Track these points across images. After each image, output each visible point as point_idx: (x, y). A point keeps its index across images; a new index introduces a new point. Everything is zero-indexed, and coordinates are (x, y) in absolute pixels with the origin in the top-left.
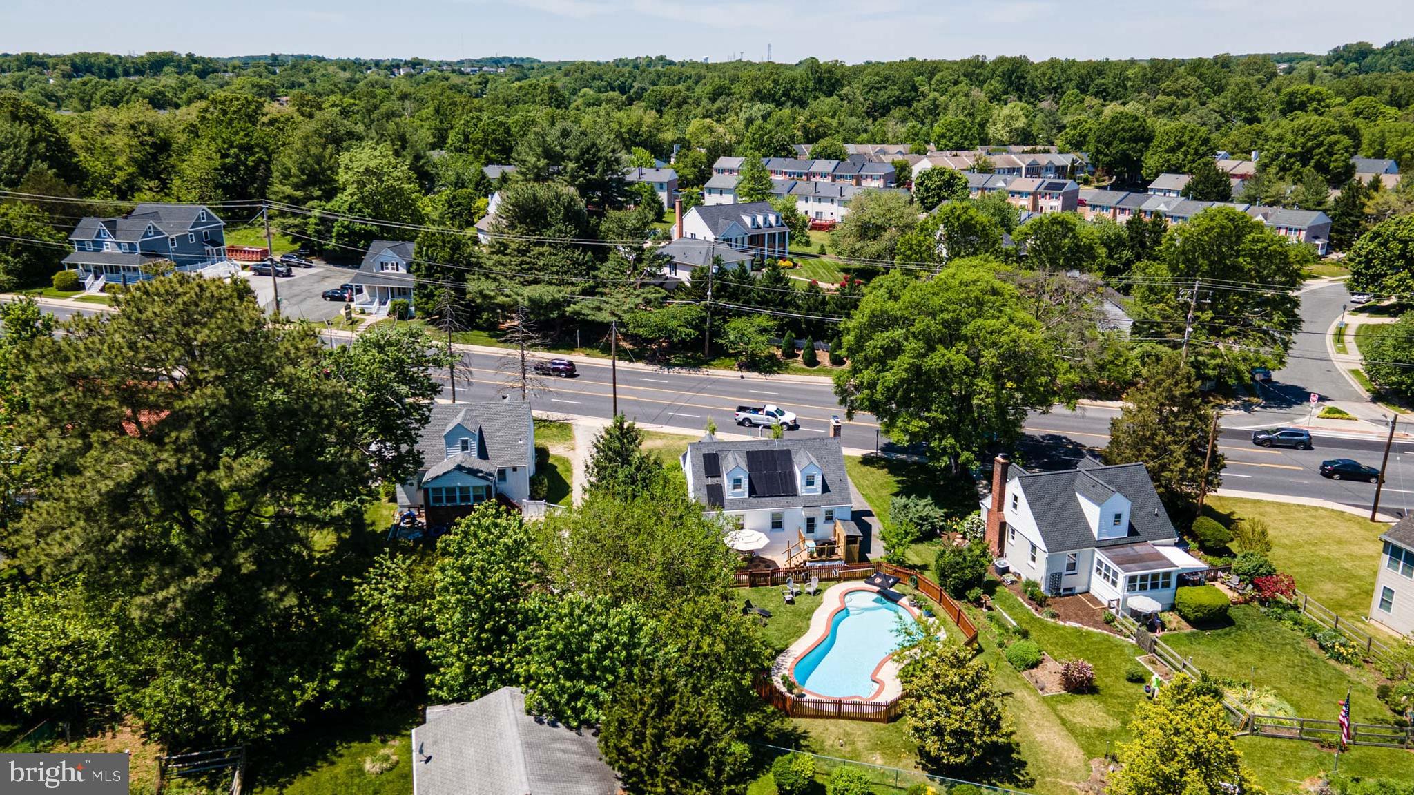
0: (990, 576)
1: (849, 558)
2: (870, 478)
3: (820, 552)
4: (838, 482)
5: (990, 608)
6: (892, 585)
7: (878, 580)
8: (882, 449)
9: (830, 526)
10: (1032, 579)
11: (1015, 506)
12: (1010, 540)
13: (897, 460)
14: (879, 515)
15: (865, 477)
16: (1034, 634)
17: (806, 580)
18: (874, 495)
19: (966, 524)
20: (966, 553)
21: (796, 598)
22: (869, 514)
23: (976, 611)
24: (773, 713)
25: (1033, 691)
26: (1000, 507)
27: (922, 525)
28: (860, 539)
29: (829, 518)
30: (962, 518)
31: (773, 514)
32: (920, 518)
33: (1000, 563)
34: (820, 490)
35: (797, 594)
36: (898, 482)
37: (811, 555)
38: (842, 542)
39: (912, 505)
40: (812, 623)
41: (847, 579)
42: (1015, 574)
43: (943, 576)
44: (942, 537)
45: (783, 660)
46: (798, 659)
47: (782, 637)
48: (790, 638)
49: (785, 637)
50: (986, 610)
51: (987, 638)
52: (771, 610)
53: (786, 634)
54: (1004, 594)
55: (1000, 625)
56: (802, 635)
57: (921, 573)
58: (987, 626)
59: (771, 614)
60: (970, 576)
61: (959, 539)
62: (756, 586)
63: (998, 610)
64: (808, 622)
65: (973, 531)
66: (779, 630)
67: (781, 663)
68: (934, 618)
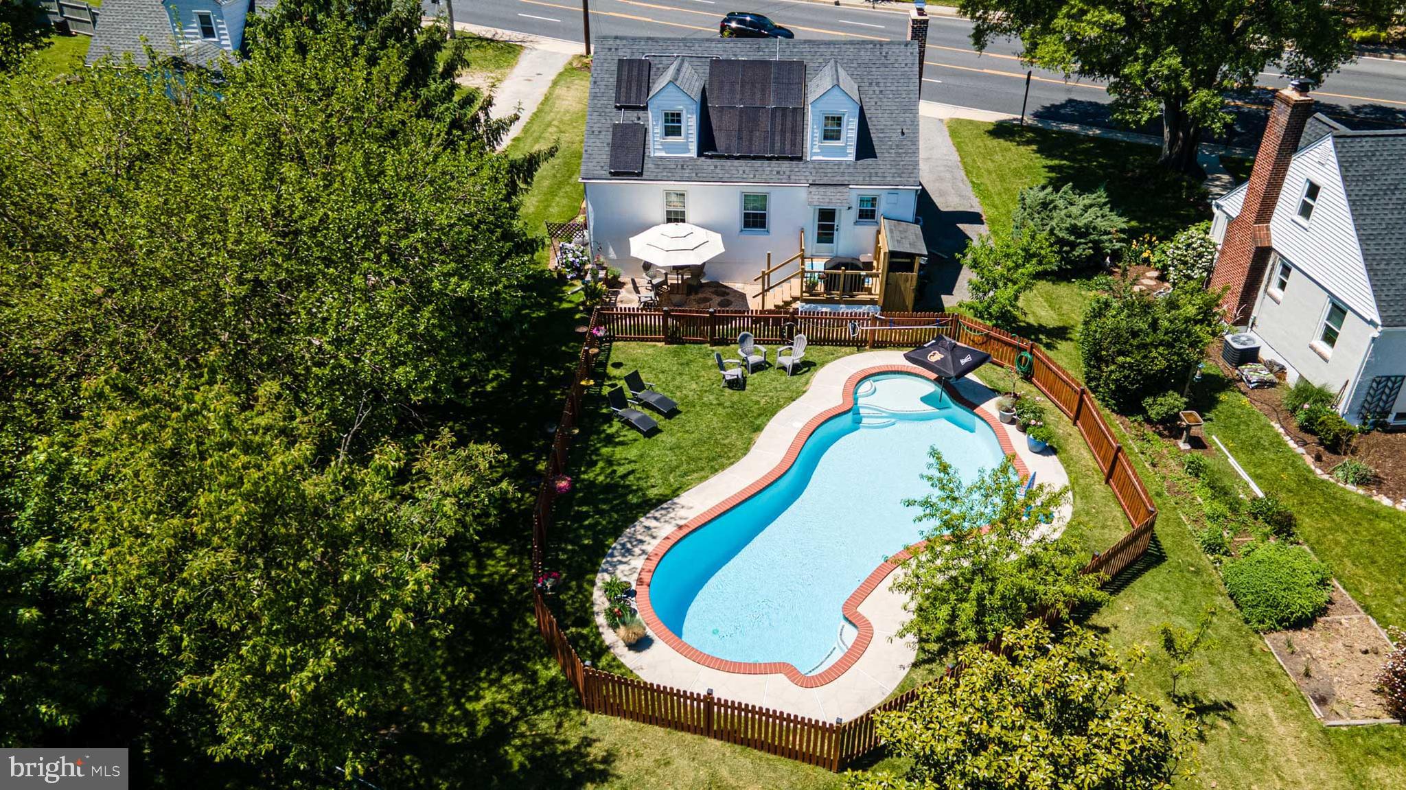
0: (1213, 365)
1: (891, 302)
2: (998, 158)
3: (831, 282)
4: (896, 136)
5: (1197, 443)
6: (971, 368)
7: (936, 357)
8: (1037, 115)
9: (867, 230)
10: (1317, 383)
11: (1306, 210)
12: (1274, 289)
13: (1060, 132)
14: (993, 222)
15: (988, 154)
16: (1306, 525)
17: (786, 339)
18: (994, 186)
19: (1172, 249)
20: (1159, 312)
21: (753, 378)
22: (975, 218)
23: (1161, 445)
24: (552, 683)
25: (1293, 703)
26: (1264, 213)
27: (1073, 246)
28: (923, 261)
29: (867, 214)
30: (1168, 236)
31: (747, 198)
32: (1073, 230)
33: (1240, 339)
34: (852, 151)
35: (757, 367)
36: (1051, 169)
37: (811, 288)
38: (880, 267)
39: (1060, 203)
40: (762, 439)
41: (878, 345)
42: (1270, 365)
43: (1095, 358)
44: (1111, 273)
45: (648, 528)
46: (686, 531)
47: (677, 467)
48: (694, 471)
49: (685, 467)
50: (1188, 447)
51: (1180, 523)
52: (682, 399)
53: (691, 459)
54: (1238, 411)
55: (1219, 491)
56: (723, 467)
57: (1049, 346)
58: (1184, 489)
59: (680, 408)
60: (1161, 364)
61: (1151, 278)
62: (681, 342)
63: (1218, 449)
64: (753, 435)
65: (1185, 263)
66: (679, 447)
67: (639, 537)
68: (1054, 458)
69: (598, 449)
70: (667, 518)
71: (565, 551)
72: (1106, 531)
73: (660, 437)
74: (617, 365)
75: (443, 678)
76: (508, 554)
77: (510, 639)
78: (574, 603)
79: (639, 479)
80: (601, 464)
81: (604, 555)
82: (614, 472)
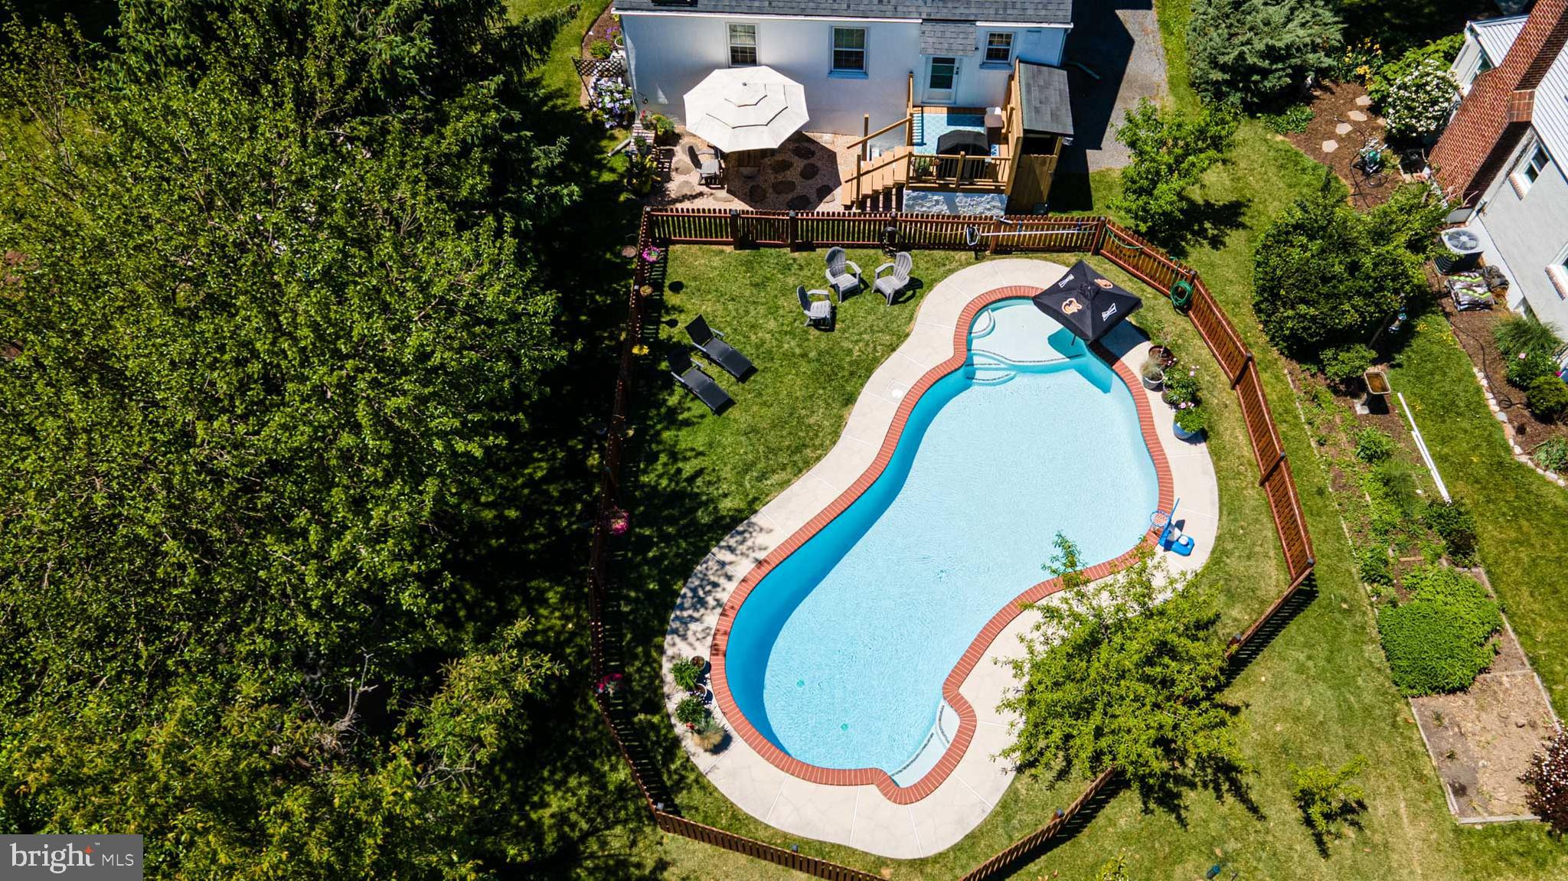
1: (1021, 189)
3: (945, 168)
5: (1379, 406)
6: (1114, 323)
7: (1072, 307)
9: (997, 76)
10: (1544, 320)
12: (1519, 176)
21: (844, 309)
23: (1334, 409)
24: (622, 790)
25: (1428, 794)
27: (1266, 73)
28: (1067, 142)
29: (997, 54)
31: (838, 33)
32: (1269, 52)
35: (851, 293)
37: (921, 166)
38: (1016, 140)
41: (1003, 250)
42: (1490, 277)
43: (1271, 292)
44: (1309, 100)
45: (723, 564)
46: (766, 569)
47: (754, 464)
48: (774, 471)
49: (761, 465)
50: (1366, 411)
51: (1340, 536)
52: (757, 347)
53: (772, 451)
54: (1436, 349)
55: (1395, 489)
56: (808, 464)
57: (1216, 243)
58: (1351, 482)
59: (756, 364)
60: (1352, 318)
61: (1361, 109)
62: (755, 246)
63: (1403, 416)
64: (845, 412)
65: (1410, 109)
66: (754, 430)
67: (713, 578)
68: (1203, 447)
69: (658, 433)
70: (743, 548)
71: (628, 600)
72: (1252, 562)
73: (733, 413)
74: (677, 287)
75: (504, 778)
76: (562, 600)
77: (573, 726)
78: (642, 678)
79: (710, 483)
80: (663, 458)
81: (672, 607)
82: (679, 471)
